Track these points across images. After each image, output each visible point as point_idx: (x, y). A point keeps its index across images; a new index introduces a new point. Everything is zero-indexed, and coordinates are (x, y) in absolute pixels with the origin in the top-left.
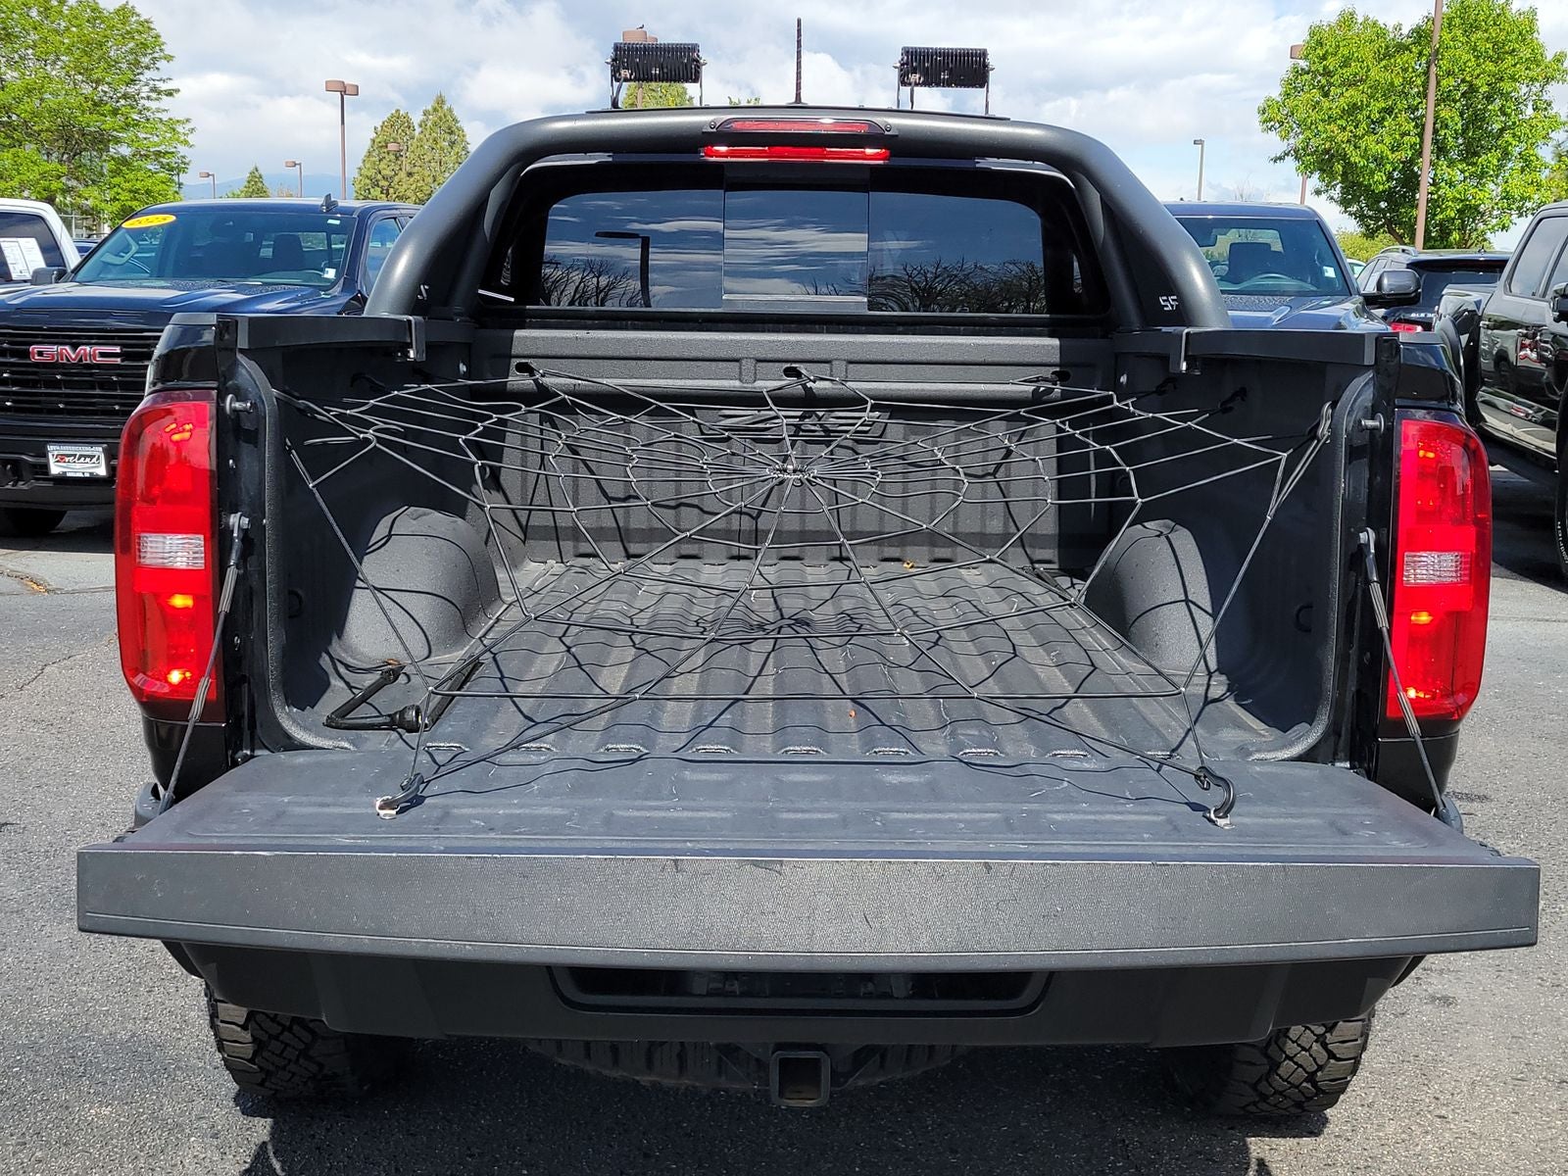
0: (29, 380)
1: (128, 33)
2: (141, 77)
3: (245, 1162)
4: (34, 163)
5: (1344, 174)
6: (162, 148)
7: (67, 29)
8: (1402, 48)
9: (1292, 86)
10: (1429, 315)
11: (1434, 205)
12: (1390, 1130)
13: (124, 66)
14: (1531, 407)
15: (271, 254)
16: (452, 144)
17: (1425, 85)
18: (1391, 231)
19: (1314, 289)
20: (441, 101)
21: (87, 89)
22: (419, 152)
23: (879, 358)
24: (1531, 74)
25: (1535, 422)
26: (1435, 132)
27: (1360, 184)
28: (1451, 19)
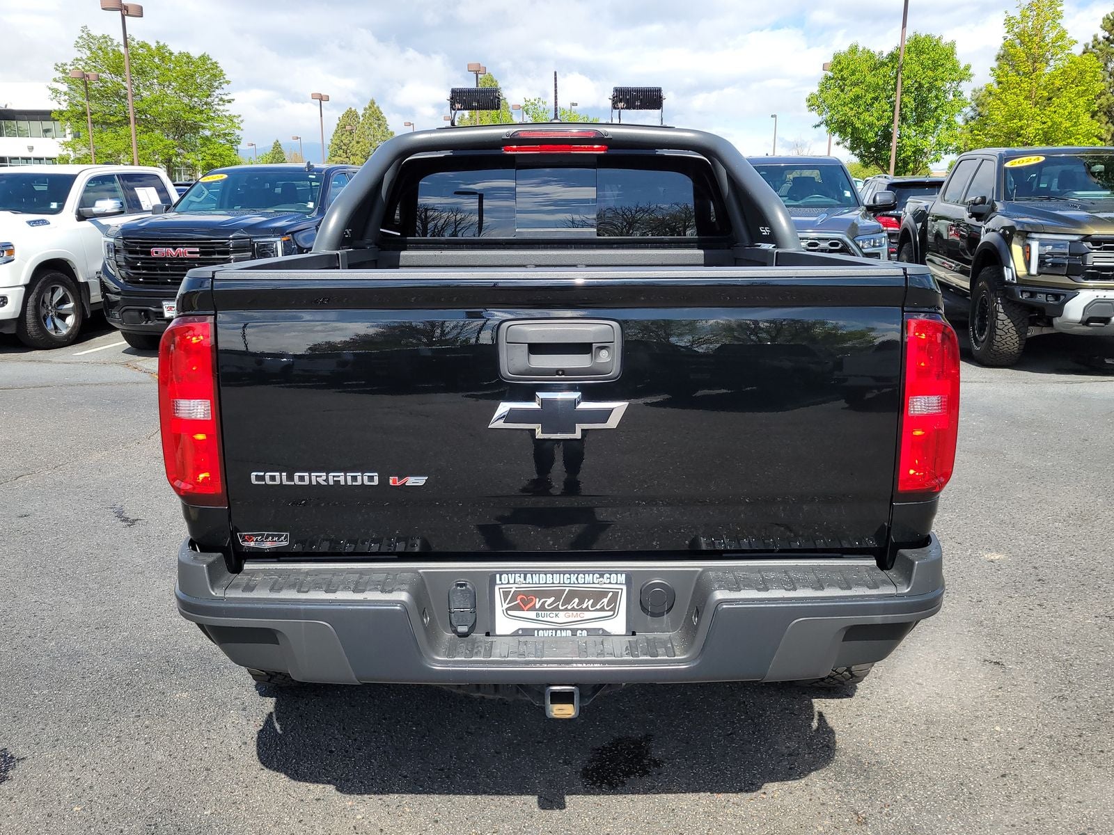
0: (151, 267)
1: (206, 69)
2: (214, 93)
3: (260, 725)
4: (161, 141)
5: (852, 134)
6: (227, 131)
7: (174, 68)
8: (883, 64)
9: (825, 85)
10: (899, 212)
11: (900, 149)
12: (891, 693)
13: (205, 87)
14: (953, 263)
15: (280, 191)
16: (379, 125)
17: (895, 84)
18: (877, 164)
19: (839, 203)
20: (373, 103)
21: (186, 100)
22: (362, 130)
23: (604, 263)
24: (952, 77)
25: (956, 271)
26: (901, 109)
27: (860, 139)
28: (909, 48)
